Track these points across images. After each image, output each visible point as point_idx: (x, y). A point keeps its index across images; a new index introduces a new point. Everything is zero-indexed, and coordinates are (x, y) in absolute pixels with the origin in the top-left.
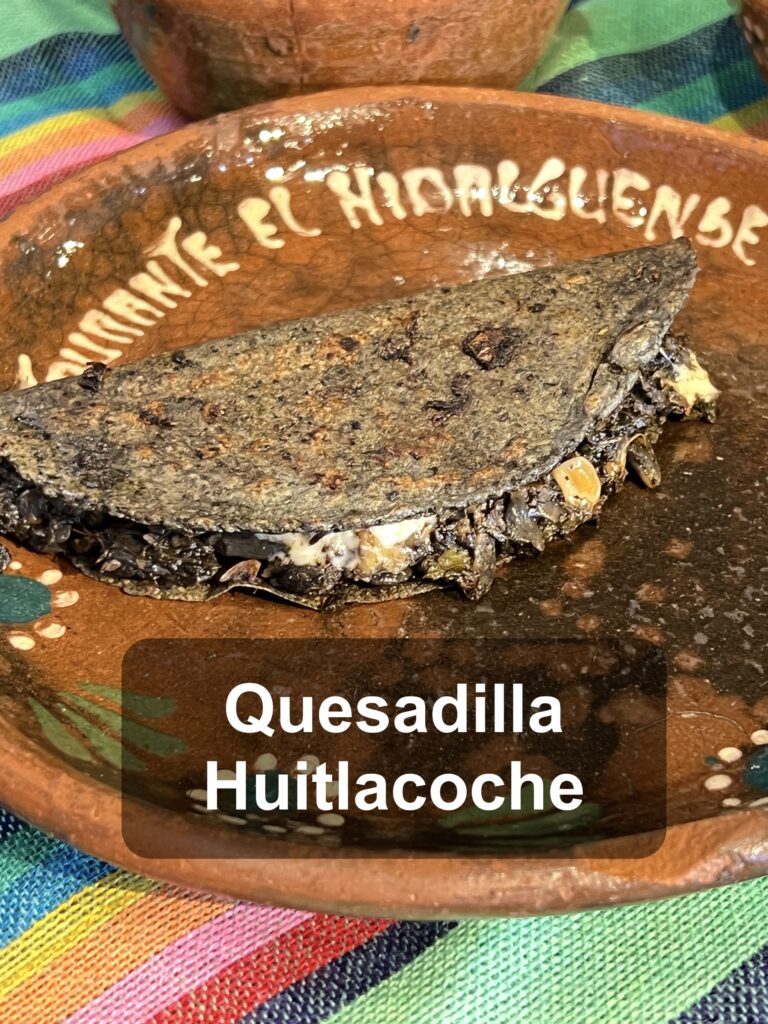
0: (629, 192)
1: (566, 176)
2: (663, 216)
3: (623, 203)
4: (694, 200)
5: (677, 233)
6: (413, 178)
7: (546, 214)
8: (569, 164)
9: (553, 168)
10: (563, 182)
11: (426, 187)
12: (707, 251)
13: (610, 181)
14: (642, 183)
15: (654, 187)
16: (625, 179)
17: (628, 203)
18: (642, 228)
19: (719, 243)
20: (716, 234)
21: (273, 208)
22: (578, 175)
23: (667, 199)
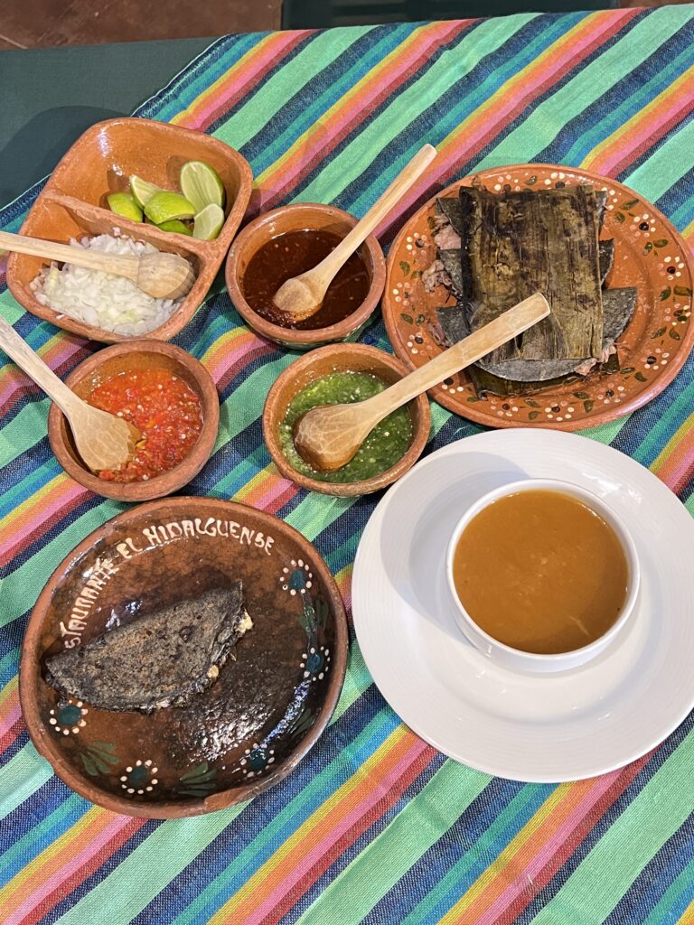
0: (234, 528)
1: (215, 522)
2: (245, 535)
3: (233, 531)
4: (253, 532)
5: (249, 542)
6: (169, 526)
7: (210, 534)
8: (216, 519)
9: (211, 520)
10: (214, 524)
11: (173, 528)
12: (258, 548)
13: (229, 525)
14: (238, 526)
15: (241, 527)
16: (233, 524)
17: (235, 531)
18: (239, 539)
19: (261, 546)
20: (260, 543)
21: (128, 545)
22: (219, 523)
23: (245, 531)
